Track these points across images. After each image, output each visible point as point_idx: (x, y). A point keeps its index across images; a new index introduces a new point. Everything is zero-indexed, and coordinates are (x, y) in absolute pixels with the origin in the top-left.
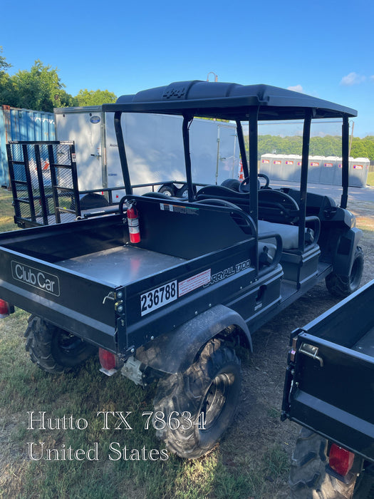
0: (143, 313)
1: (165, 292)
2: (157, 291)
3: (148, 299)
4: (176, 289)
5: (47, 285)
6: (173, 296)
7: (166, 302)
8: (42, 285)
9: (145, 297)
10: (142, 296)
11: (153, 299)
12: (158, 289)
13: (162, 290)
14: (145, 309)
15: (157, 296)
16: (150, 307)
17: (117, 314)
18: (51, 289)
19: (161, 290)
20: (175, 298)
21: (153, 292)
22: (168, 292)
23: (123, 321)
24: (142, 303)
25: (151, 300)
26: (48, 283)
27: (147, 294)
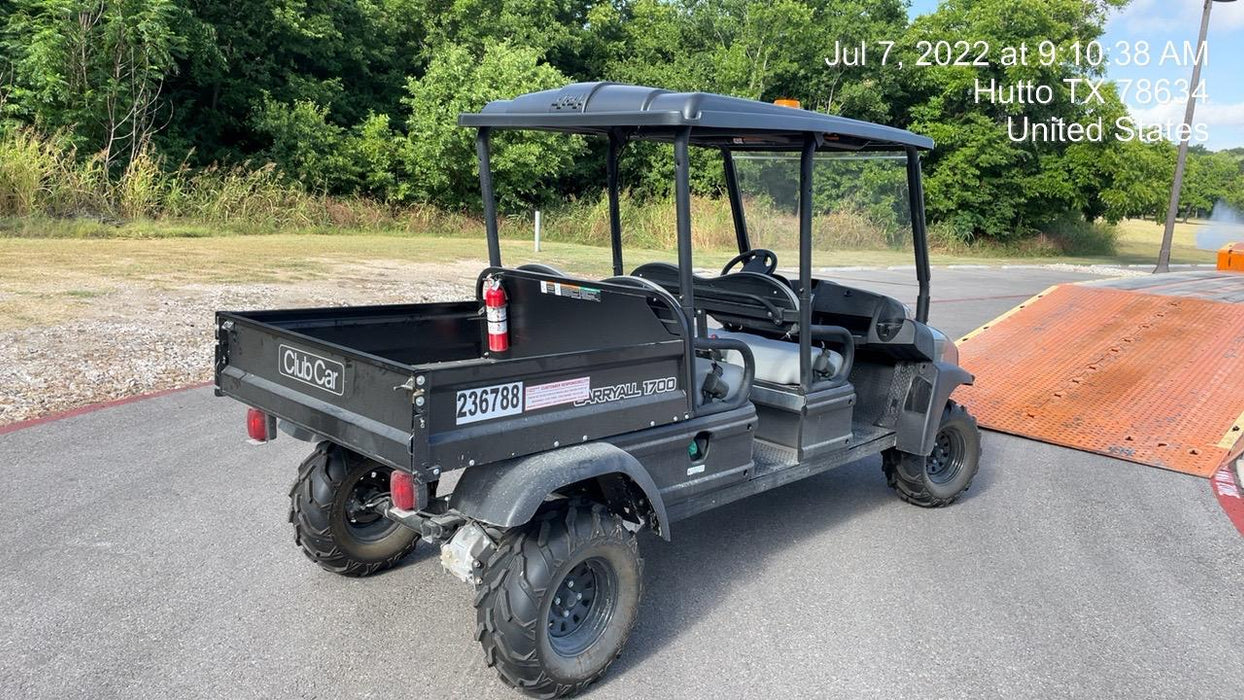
0: (460, 421)
1: (500, 397)
2: (485, 392)
3: (470, 401)
4: (520, 395)
5: (328, 378)
6: (514, 406)
7: (499, 413)
8: (320, 380)
9: (464, 396)
10: (459, 393)
11: (478, 401)
12: (488, 389)
13: (495, 391)
14: (464, 414)
15: (486, 400)
16: (472, 414)
17: (414, 409)
18: (332, 385)
19: (493, 391)
20: (518, 410)
21: (479, 391)
22: (505, 397)
23: (422, 421)
24: (459, 404)
25: (474, 403)
26: (329, 375)
27: (468, 393)
